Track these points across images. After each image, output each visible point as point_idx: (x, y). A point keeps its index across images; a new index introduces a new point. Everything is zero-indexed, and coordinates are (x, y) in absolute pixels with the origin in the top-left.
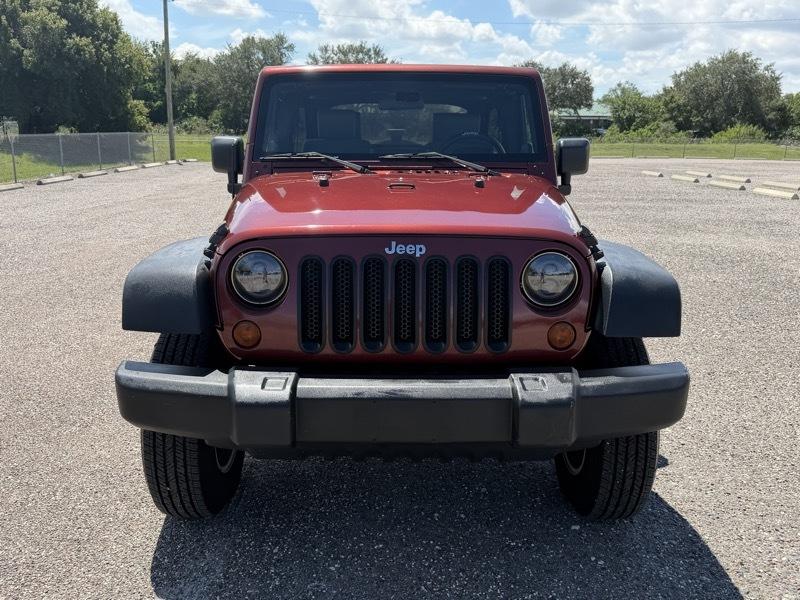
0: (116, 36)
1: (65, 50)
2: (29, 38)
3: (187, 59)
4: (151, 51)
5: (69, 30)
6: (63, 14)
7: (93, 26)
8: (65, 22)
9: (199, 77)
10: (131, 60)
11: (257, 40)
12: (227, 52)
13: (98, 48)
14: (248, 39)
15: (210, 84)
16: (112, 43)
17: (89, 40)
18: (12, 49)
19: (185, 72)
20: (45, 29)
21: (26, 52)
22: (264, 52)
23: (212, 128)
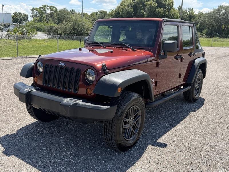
0: (171, 7)
1: (155, 12)
2: (147, 10)
3: (199, 13)
4: (188, 11)
5: (157, 7)
6: (156, 2)
7: (165, 5)
8: (157, 4)
9: (202, 19)
10: (174, 15)
11: (224, 6)
12: (212, 11)
13: (164, 12)
14: (220, 6)
15: (205, 22)
16: (170, 9)
17: (162, 9)
18: (142, 13)
19: (197, 17)
20: (151, 7)
21: (145, 13)
22: (225, 10)
23: (202, 35)
